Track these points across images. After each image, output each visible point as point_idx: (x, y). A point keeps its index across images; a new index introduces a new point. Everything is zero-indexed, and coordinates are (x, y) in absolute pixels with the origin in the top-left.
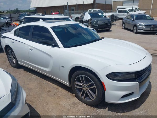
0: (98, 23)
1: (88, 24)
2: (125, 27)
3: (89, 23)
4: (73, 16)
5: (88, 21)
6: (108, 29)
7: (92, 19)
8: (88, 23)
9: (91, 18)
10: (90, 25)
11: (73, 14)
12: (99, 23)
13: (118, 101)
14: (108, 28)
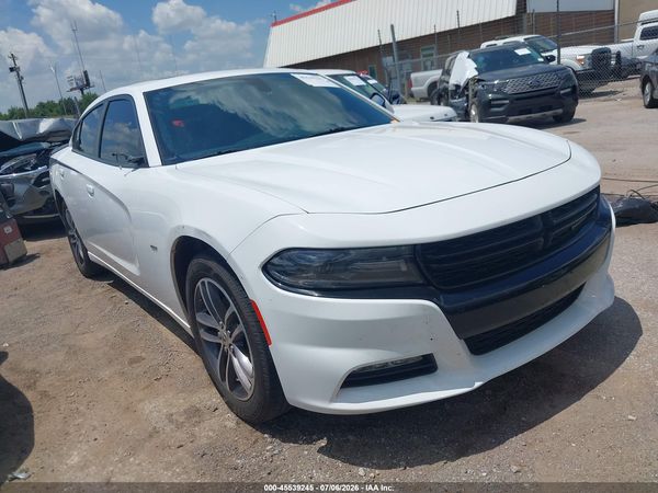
0: (508, 90)
1: (467, 101)
2: (652, 97)
3: (470, 93)
4: (416, 79)
5: (466, 87)
6: (560, 111)
7: (482, 77)
8: (467, 96)
9: (476, 73)
10: (473, 103)
11: (416, 69)
12: (509, 92)
13: (332, 401)
14: (562, 106)
